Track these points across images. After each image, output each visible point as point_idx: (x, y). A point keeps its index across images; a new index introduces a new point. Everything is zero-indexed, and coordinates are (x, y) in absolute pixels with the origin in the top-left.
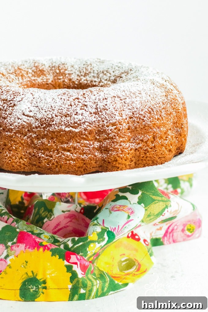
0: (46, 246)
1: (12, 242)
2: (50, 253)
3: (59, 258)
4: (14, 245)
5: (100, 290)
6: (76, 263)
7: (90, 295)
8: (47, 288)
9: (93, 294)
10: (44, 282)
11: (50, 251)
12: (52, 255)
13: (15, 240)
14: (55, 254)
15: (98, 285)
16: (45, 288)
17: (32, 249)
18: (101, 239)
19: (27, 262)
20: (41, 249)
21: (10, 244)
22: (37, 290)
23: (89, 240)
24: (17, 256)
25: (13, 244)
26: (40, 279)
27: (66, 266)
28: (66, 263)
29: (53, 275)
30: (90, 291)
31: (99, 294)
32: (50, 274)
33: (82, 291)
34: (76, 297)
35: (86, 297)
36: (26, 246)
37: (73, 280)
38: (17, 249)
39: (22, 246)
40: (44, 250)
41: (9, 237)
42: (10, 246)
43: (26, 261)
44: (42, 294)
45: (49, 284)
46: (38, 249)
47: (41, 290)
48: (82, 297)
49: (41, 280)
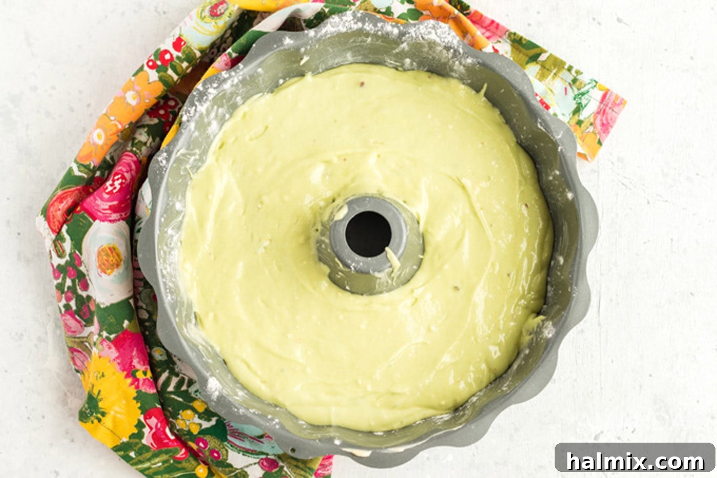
0: (138, 380)
1: (107, 335)
2: (135, 395)
3: (139, 408)
4: (107, 341)
5: (151, 471)
6: (151, 428)
7: (136, 464)
8: (102, 423)
9: (140, 466)
10: (103, 414)
11: (137, 392)
12: (135, 398)
13: (112, 336)
14: (140, 401)
16: (99, 420)
17: (120, 369)
19: (103, 376)
20: (129, 380)
21: (105, 334)
22: (89, 415)
24: (100, 357)
25: (108, 338)
26: (101, 408)
27: (139, 421)
28: (142, 418)
29: (119, 416)
30: (141, 462)
31: (147, 472)
32: (116, 412)
33: (132, 454)
34: (122, 453)
35: (131, 462)
36: (117, 358)
37: (134, 438)
38: (106, 348)
39: (114, 353)
40: (132, 384)
41: (110, 325)
42: (102, 337)
43: (103, 373)
44: (90, 422)
45: (107, 421)
46: (127, 376)
47: (92, 418)
48: (127, 459)
49: (101, 410)
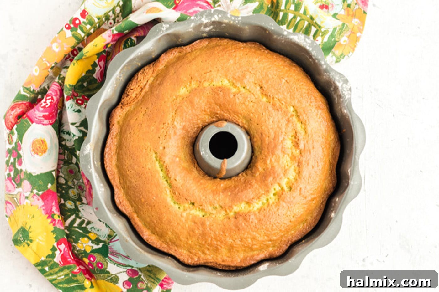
0: (55, 220)
1: (37, 192)
3: (55, 238)
4: (37, 195)
5: (57, 281)
6: (61, 251)
7: (48, 275)
8: (30, 246)
9: (51, 277)
10: (31, 241)
11: (54, 228)
12: (52, 232)
13: (41, 193)
14: (55, 233)
15: (59, 278)
16: (28, 245)
17: (45, 213)
18: (96, 242)
19: (33, 217)
20: (50, 220)
21: (35, 191)
22: (22, 242)
23: (88, 235)
24: (31, 205)
25: (37, 194)
26: (30, 237)
27: (54, 247)
28: (55, 244)
29: (41, 242)
30: (51, 274)
31: (54, 282)
32: (39, 240)
33: (47, 269)
34: (40, 268)
35: (45, 274)
36: (43, 206)
37: (49, 257)
38: (36, 200)
39: (41, 203)
40: (51, 222)
41: (40, 186)
42: (34, 193)
43: (33, 215)
44: (23, 246)
45: (33, 245)
46: (48, 218)
47: (24, 244)
48: (43, 271)
49: (30, 239)
